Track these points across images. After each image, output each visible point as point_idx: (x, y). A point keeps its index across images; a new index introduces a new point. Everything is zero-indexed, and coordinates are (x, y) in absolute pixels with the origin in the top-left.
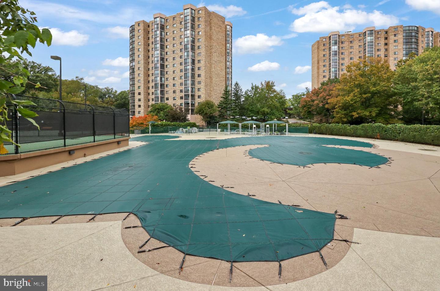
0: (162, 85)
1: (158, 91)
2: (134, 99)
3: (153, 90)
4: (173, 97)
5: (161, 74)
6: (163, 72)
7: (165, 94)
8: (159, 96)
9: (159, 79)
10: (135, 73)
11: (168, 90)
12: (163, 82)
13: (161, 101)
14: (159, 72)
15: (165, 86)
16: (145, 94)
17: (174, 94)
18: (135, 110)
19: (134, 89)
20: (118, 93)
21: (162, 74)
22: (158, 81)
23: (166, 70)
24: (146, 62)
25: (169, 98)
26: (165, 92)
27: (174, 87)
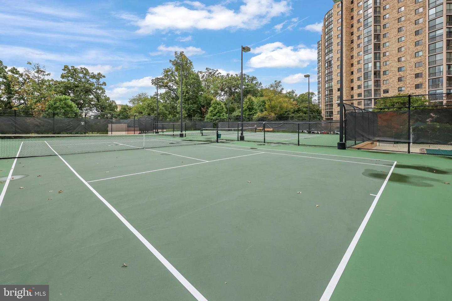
0: (377, 74)
1: (369, 82)
2: (331, 97)
3: (362, 82)
4: (398, 87)
5: (375, 58)
6: (378, 55)
7: (382, 85)
8: (373, 88)
9: (371, 65)
10: (333, 66)
11: (388, 78)
12: (378, 69)
13: (375, 94)
14: (372, 56)
15: (382, 73)
16: (347, 89)
17: (399, 83)
18: (333, 110)
19: (330, 85)
20: (298, 96)
21: (377, 57)
22: (370, 69)
23: (383, 50)
24: (348, 49)
25: (390, 89)
26: (382, 82)
27: (400, 73)
